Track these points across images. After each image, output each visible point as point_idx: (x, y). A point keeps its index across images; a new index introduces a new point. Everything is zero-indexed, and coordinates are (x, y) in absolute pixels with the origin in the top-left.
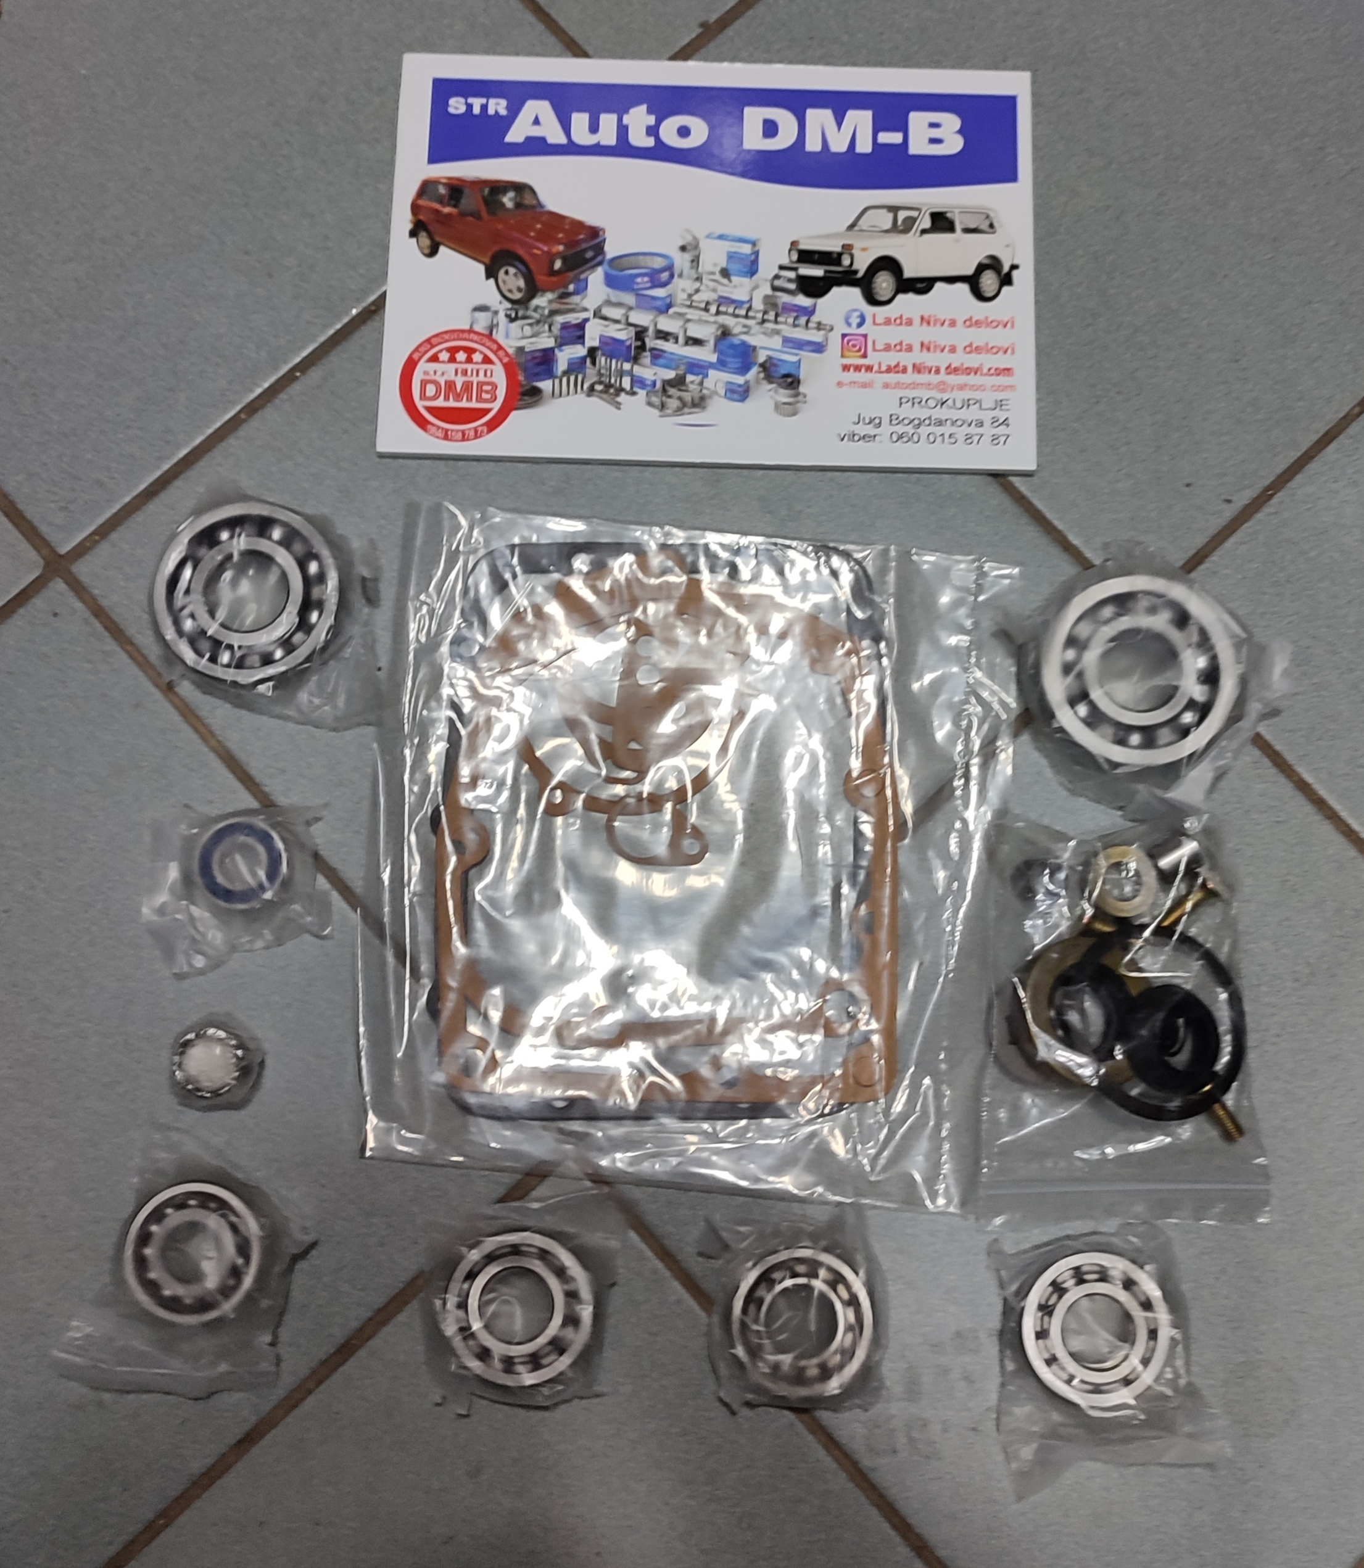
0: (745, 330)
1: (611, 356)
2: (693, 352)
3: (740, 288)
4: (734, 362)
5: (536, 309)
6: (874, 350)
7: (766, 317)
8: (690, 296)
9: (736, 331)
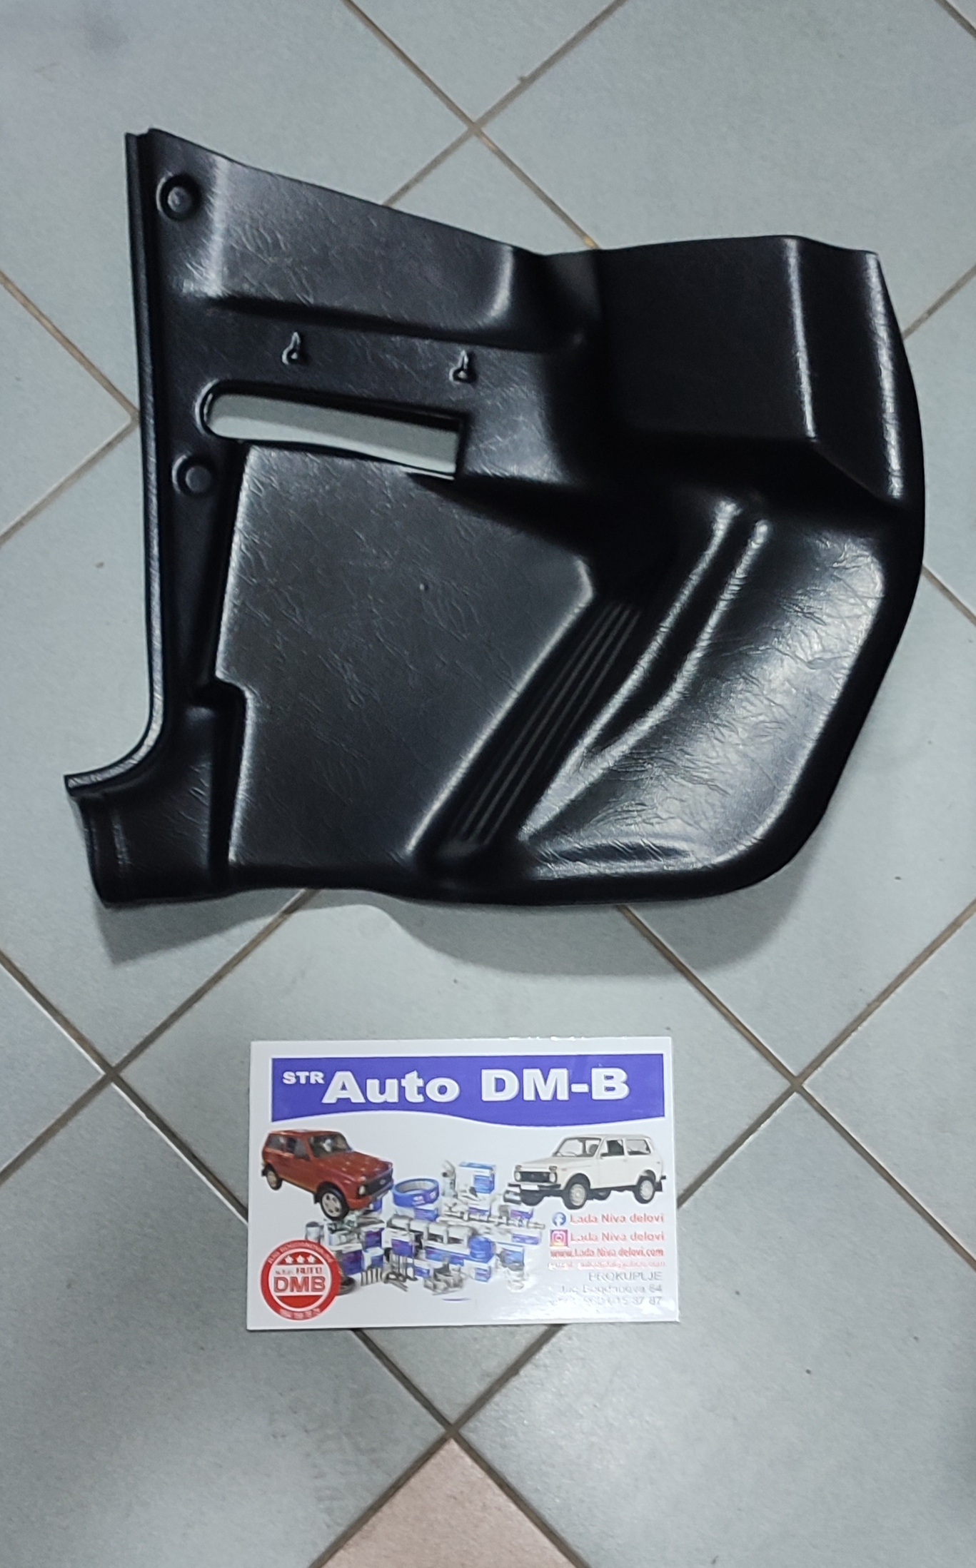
0: (487, 1231)
1: (399, 1254)
2: (453, 1248)
3: (482, 1201)
4: (481, 1254)
5: (350, 1221)
6: (572, 1240)
7: (501, 1221)
8: (450, 1208)
9: (481, 1231)
